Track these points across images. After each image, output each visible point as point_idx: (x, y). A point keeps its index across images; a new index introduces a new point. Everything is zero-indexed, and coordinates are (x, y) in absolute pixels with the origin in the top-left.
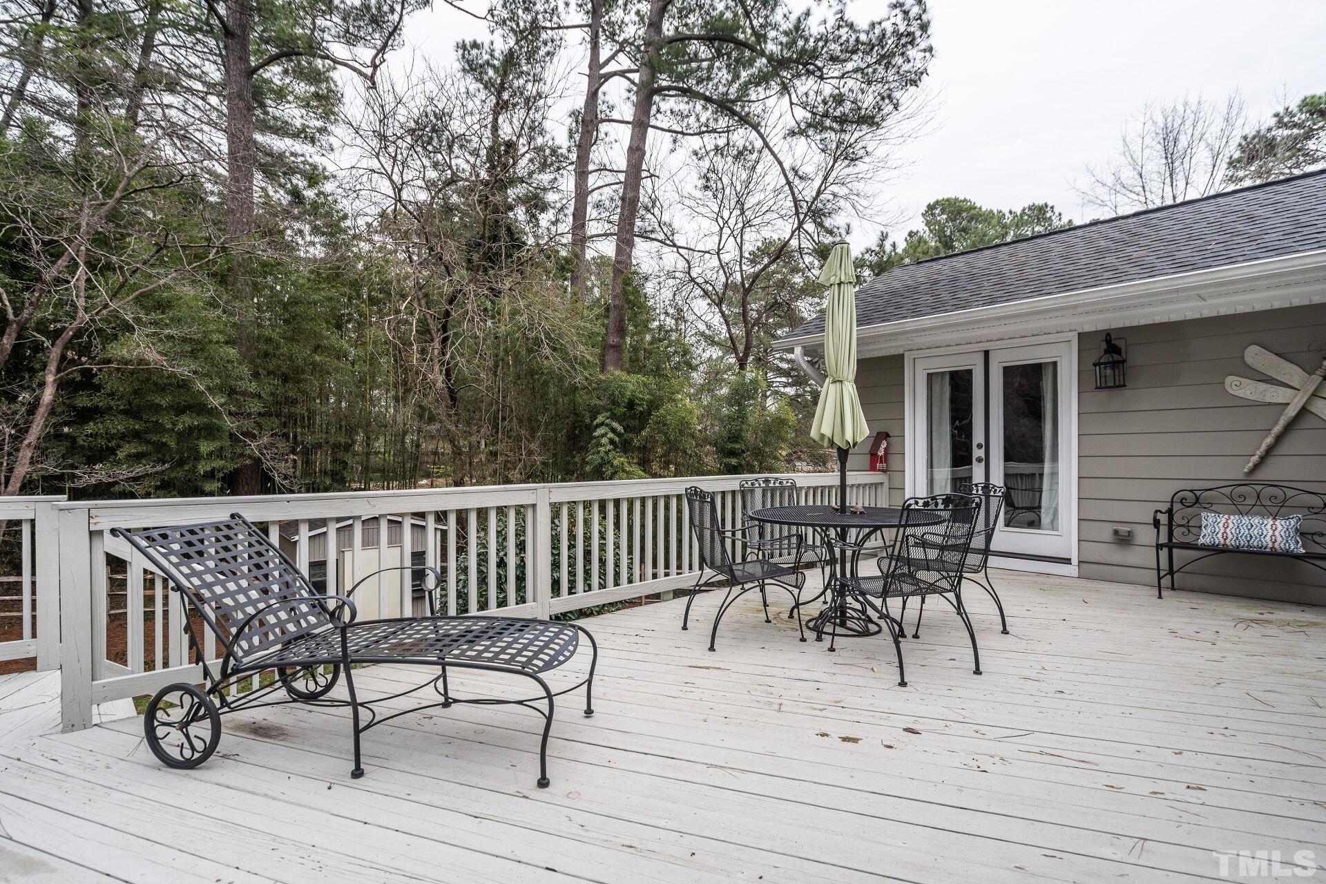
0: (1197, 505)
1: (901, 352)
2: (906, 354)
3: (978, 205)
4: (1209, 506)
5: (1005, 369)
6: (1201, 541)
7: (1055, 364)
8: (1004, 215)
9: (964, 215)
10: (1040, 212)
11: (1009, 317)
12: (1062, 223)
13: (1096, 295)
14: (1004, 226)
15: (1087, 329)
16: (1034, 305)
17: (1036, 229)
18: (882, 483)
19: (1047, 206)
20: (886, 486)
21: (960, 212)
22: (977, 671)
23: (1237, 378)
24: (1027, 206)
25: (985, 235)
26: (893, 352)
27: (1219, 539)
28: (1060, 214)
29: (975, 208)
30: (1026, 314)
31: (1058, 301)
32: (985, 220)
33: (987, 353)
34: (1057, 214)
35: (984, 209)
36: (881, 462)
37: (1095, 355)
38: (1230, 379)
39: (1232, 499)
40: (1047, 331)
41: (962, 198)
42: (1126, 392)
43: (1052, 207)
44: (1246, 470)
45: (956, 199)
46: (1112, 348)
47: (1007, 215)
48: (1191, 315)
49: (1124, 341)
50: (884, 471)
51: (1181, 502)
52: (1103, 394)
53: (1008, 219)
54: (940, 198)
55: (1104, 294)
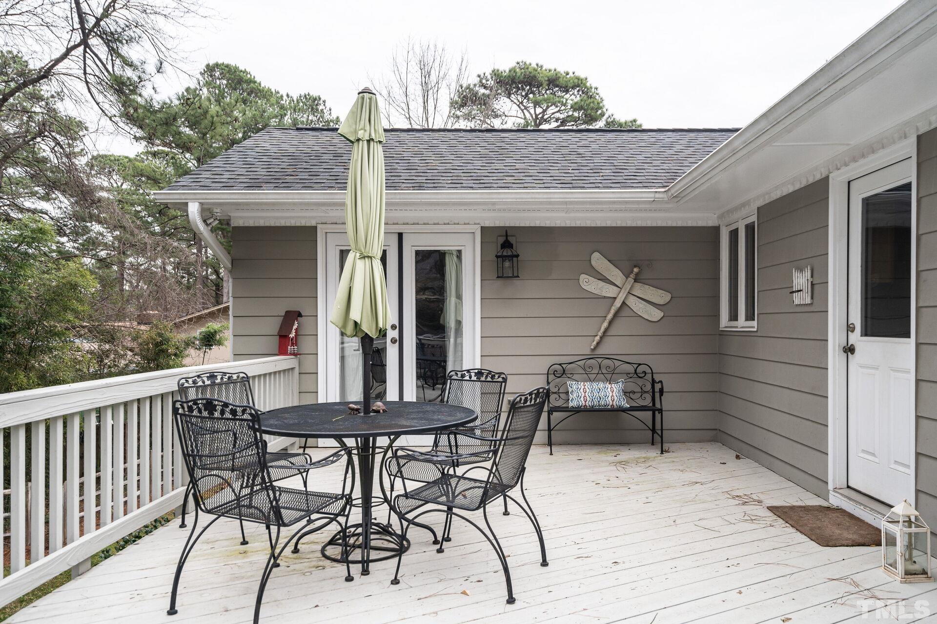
0: (564, 376)
1: (313, 223)
2: (319, 226)
3: (258, 79)
4: (571, 376)
5: (417, 253)
6: (571, 404)
7: (460, 252)
8: (282, 96)
9: (245, 86)
10: (312, 103)
11: (438, 204)
12: (331, 118)
13: (513, 196)
14: (282, 107)
15: (487, 224)
16: (464, 196)
17: (310, 118)
18: (293, 369)
19: (320, 99)
20: (297, 371)
21: (240, 81)
22: (544, 563)
23: (587, 277)
24: (303, 94)
25: (264, 112)
26: (303, 223)
27: (582, 402)
28: (330, 110)
29: (255, 82)
30: (455, 204)
31: (483, 196)
32: (264, 97)
33: (400, 235)
34: (328, 108)
35: (263, 85)
36: (293, 345)
37: (495, 249)
38: (583, 276)
39: (584, 369)
40: (456, 222)
41: (242, 68)
42: (516, 282)
43: (324, 102)
44: (592, 347)
45: (236, 68)
46: (507, 245)
47: (285, 97)
48: (559, 223)
49: (514, 238)
50: (295, 355)
51: (554, 374)
52: (500, 282)
53: (285, 102)
54: (220, 62)
55: (518, 196)
